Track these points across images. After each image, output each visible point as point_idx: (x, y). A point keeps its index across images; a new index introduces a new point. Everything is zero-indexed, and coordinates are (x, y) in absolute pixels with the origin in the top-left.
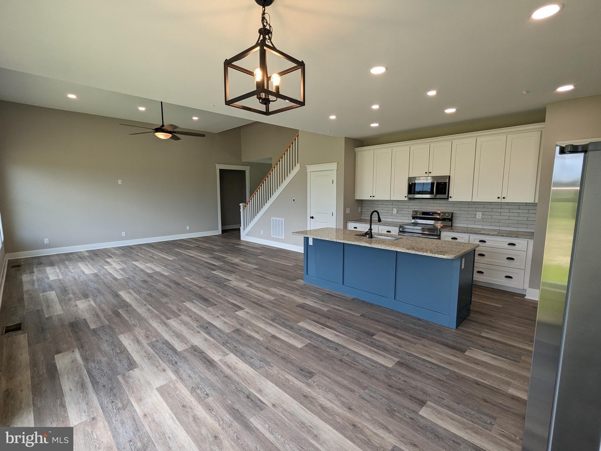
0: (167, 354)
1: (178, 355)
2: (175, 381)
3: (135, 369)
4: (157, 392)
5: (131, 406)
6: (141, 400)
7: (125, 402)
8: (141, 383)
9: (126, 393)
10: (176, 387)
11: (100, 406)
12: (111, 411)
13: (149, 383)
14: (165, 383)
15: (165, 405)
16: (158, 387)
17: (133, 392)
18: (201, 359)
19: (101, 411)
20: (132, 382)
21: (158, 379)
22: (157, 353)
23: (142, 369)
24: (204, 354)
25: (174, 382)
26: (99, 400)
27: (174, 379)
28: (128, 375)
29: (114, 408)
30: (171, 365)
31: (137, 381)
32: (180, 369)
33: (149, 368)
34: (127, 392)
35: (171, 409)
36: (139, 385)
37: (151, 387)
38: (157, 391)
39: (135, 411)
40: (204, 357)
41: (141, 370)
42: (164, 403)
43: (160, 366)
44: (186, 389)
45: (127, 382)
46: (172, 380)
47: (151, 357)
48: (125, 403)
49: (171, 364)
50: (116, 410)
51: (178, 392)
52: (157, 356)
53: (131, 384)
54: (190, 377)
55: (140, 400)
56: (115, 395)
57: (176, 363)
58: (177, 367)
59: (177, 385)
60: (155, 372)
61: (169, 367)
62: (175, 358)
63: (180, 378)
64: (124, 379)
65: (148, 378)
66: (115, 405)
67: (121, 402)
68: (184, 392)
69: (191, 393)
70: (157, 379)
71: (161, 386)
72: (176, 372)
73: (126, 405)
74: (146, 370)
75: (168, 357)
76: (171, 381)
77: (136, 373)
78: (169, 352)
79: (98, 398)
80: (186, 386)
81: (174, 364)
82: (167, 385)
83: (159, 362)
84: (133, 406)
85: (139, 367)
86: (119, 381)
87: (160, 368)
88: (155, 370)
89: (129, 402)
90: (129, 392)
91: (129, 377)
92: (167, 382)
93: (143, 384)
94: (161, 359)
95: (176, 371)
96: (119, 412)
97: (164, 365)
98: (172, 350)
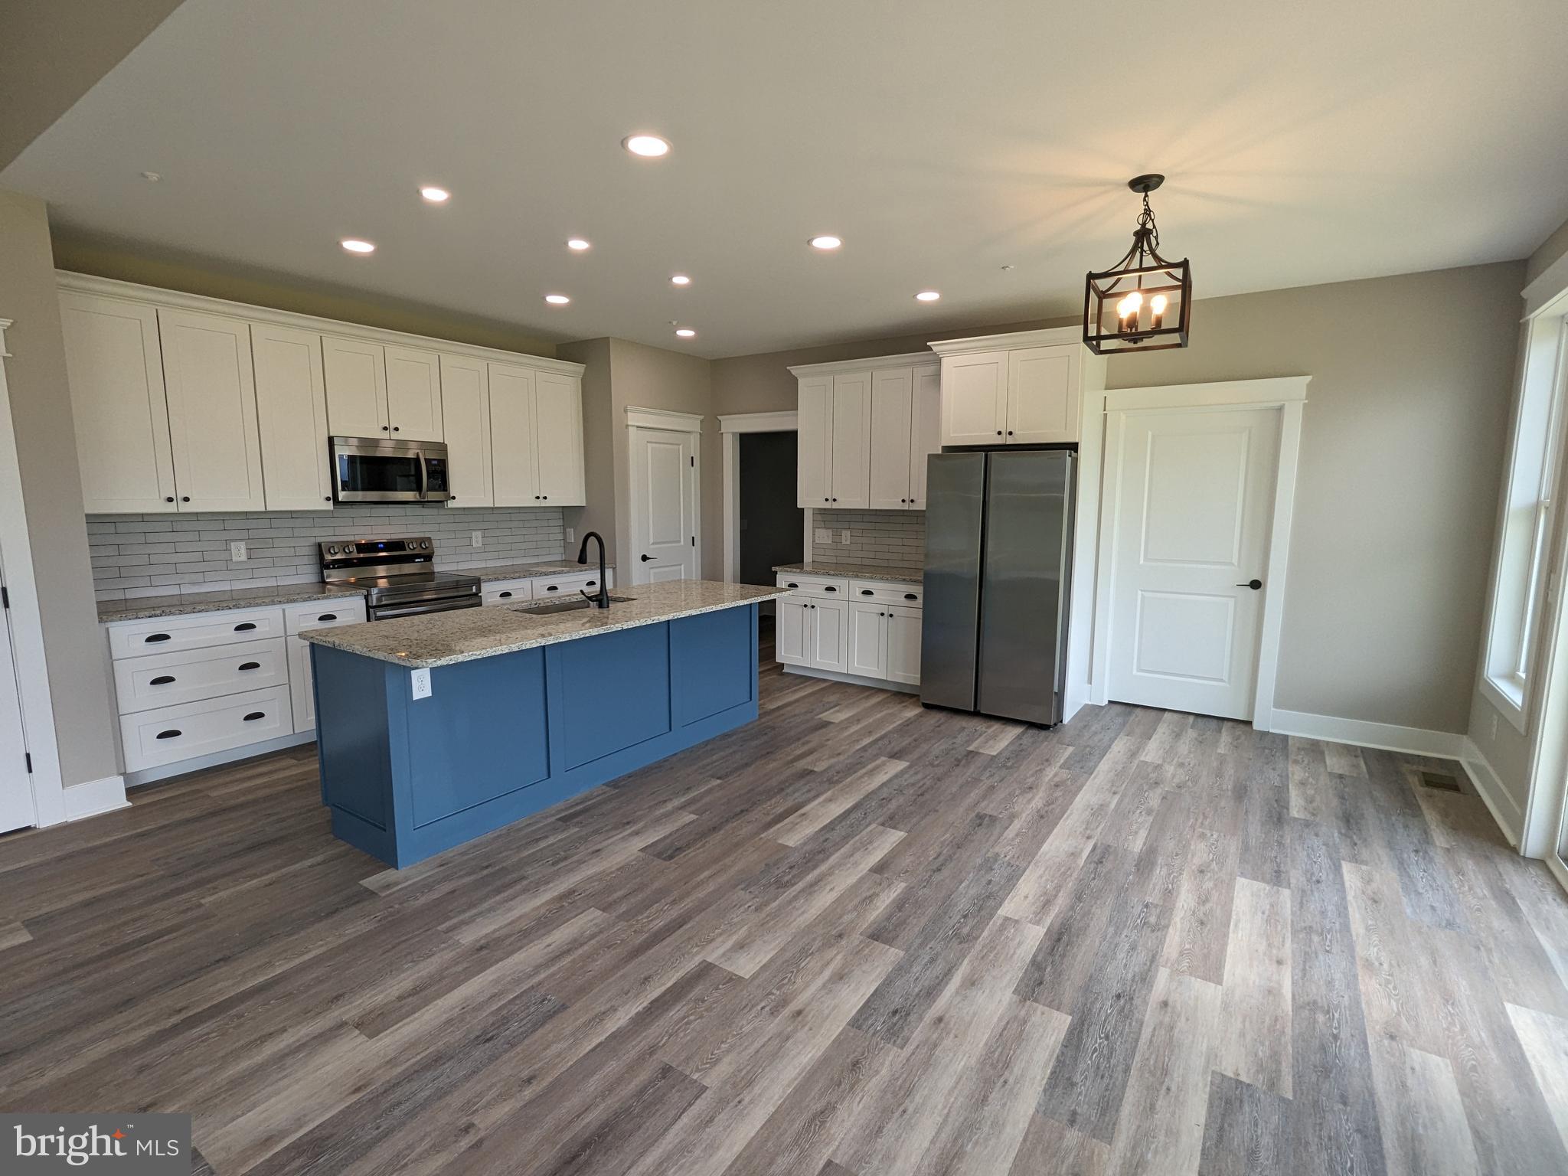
0: (1107, 1038)
1: (1089, 1009)
2: (1169, 965)
3: (1231, 1075)
4: (1225, 977)
5: (1297, 997)
6: (1270, 992)
7: (1306, 1013)
8: (1244, 1021)
9: (1293, 1031)
10: (1181, 954)
11: (1371, 1053)
12: (1347, 1022)
13: (1226, 1007)
14: (1193, 979)
15: (1230, 949)
16: (1213, 985)
17: (1276, 1020)
18: (1063, 956)
19: (1370, 1041)
20: (1263, 1044)
21: (1197, 998)
22: (1127, 1070)
23: (1212, 1056)
24: (1039, 958)
25: (1173, 965)
26: (1369, 1067)
27: (1168, 970)
28: (1261, 1077)
29: (1336, 1021)
30: (1134, 1002)
31: (1248, 1038)
32: (1130, 976)
33: (1193, 1042)
34: (1289, 1031)
35: (1226, 935)
36: (1251, 1022)
37: (1227, 995)
38: (1222, 979)
39: (1293, 983)
40: (1052, 951)
41: (1216, 1056)
42: (1228, 952)
43: (1161, 1023)
44: (1168, 940)
45: (1275, 1056)
46: (1172, 971)
47: (1154, 1076)
48: (1306, 1011)
49: (1132, 1004)
50: (1333, 1015)
51: (1187, 946)
52: (1137, 1058)
53: (1267, 1043)
54: (1133, 948)
55: (1272, 992)
56: (1323, 1048)
57: (1118, 996)
58: (1132, 986)
59: (1174, 955)
60: (1187, 1020)
61: (1145, 1002)
62: (1106, 1008)
63: (1152, 962)
64: (1278, 1071)
65: (1216, 1020)
66: (1331, 1026)
67: (1315, 1021)
68: (1174, 939)
69: (1167, 927)
70: (1199, 1002)
71: (1205, 979)
72: (1145, 978)
73: (1306, 1007)
74: (1205, 1045)
75: (1114, 1029)
76: (1176, 972)
77: (1236, 1063)
78: (1093, 1040)
79: (1370, 1076)
80: (1161, 942)
81: (1126, 1000)
82: (1192, 971)
83: (1153, 1036)
84: (1293, 996)
85: (1213, 1072)
86: (1294, 1076)
87: (1167, 1019)
88: (1181, 1024)
89: (1297, 1008)
90: (1284, 1028)
91: (1261, 1068)
92: (1187, 978)
93: (1240, 1019)
94: (1137, 1041)
95: (1143, 980)
96: (1329, 1006)
97: (1150, 1016)
98: (1080, 1039)
